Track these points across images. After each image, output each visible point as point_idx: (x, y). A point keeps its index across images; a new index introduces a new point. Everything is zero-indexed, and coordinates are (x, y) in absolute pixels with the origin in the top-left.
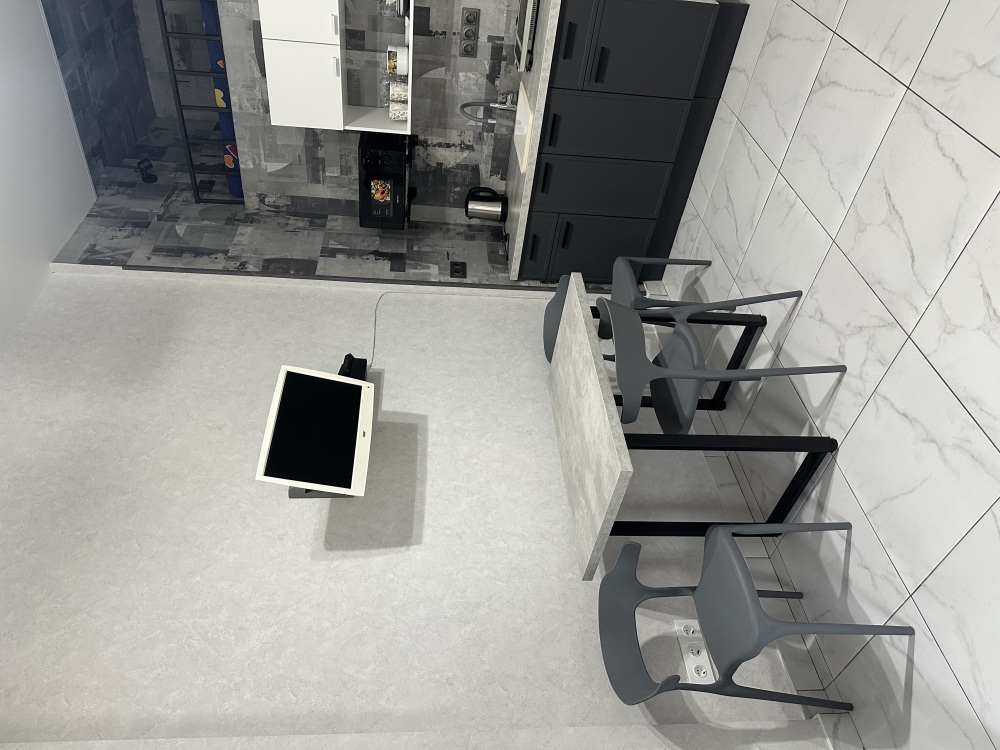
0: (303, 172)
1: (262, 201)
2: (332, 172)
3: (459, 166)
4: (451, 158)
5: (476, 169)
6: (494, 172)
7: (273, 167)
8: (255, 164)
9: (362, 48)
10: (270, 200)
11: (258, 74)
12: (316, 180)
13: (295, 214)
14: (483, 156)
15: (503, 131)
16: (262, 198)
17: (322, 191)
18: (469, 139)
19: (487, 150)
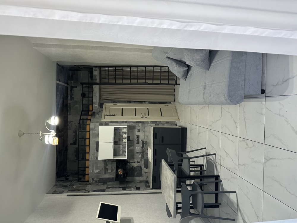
0: (103, 172)
1: (93, 180)
2: (109, 171)
3: (137, 167)
4: (135, 165)
5: (141, 167)
6: (145, 167)
7: (96, 171)
8: (93, 171)
9: (117, 144)
10: (95, 180)
11: (96, 152)
12: (105, 173)
13: (100, 182)
14: (142, 164)
15: (146, 158)
16: (93, 179)
17: (107, 176)
18: (139, 160)
19: (143, 162)
